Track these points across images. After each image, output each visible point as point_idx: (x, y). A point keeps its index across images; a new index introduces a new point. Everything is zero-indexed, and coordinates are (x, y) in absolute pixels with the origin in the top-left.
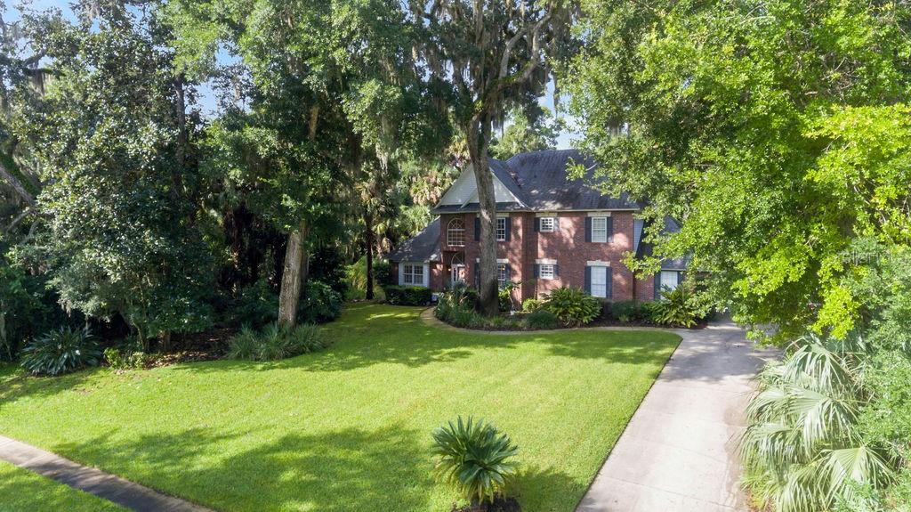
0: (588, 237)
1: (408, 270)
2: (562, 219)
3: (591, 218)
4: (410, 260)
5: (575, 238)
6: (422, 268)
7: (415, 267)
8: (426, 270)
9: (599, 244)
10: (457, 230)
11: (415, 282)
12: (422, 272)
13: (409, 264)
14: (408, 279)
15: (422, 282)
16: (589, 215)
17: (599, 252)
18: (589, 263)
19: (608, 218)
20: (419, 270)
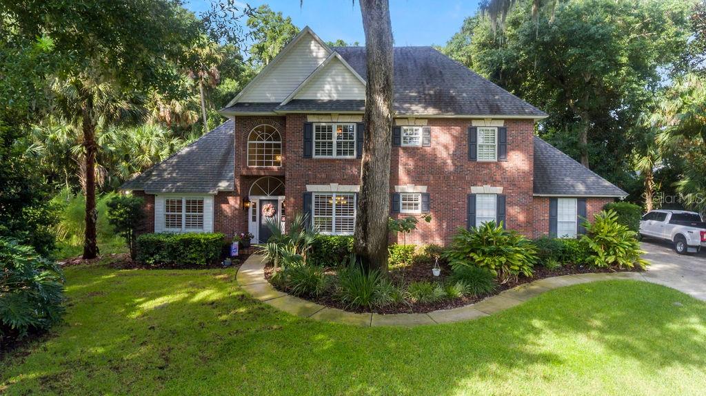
0: (472, 155)
1: (173, 206)
2: (436, 130)
3: (475, 128)
4: (179, 190)
5: (454, 156)
6: (201, 202)
7: (188, 202)
8: (209, 204)
9: (488, 163)
10: (265, 142)
11: (188, 225)
12: (201, 210)
13: (176, 198)
14: (173, 221)
15: (201, 225)
16: (474, 124)
17: (488, 174)
18: (474, 190)
19: (500, 129)
20: (197, 206)
